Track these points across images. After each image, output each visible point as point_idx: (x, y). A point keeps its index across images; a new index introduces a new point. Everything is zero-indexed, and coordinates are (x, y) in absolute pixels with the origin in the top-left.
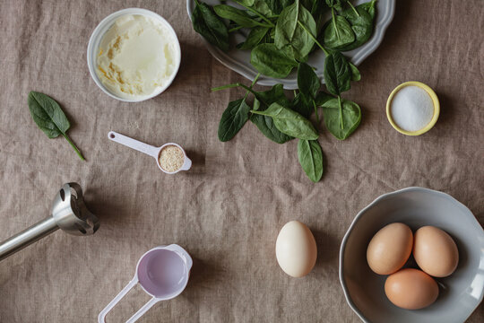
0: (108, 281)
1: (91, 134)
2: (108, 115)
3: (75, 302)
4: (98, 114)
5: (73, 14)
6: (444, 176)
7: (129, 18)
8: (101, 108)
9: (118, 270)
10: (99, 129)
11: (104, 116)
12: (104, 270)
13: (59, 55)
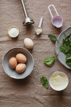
0: (9, 17)
1: (39, 10)
2: (43, 14)
3: (4, 11)
4: (43, 11)
5: (64, 4)
6: (37, 85)
7: (67, 80)
8: (44, 12)
9: (11, 19)
10: (40, 12)
11: (43, 13)
12: (11, 16)
13: (55, 2)
